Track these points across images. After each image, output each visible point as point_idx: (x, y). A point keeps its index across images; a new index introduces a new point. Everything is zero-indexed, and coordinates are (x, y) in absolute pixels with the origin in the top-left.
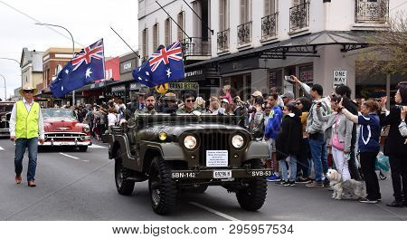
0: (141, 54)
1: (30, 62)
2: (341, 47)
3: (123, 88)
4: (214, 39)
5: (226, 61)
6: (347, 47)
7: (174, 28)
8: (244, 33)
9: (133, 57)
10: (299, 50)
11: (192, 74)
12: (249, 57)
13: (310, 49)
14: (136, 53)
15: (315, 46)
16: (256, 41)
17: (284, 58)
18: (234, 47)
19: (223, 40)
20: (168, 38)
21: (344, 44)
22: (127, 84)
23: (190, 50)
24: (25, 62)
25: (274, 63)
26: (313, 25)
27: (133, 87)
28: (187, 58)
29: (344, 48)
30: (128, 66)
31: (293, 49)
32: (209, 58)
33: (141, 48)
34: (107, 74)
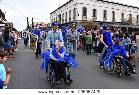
4: (62, 21)
5: (63, 24)
7: (56, 19)
8: (66, 20)
9: (49, 24)
12: (67, 24)
15: (77, 22)
16: (68, 21)
18: (65, 22)
19: (63, 21)
20: (55, 20)
22: (48, 28)
23: (58, 22)
25: (70, 25)
26: (76, 19)
27: (49, 28)
29: (81, 23)
30: (48, 25)
33: (51, 22)
34: (45, 26)
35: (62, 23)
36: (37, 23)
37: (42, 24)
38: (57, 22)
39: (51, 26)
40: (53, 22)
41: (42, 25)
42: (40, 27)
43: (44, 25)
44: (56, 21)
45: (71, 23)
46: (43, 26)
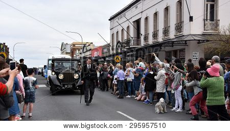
0: (111, 45)
1: (65, 48)
3: (103, 59)
4: (142, 38)
7: (125, 33)
12: (157, 46)
14: (109, 44)
16: (161, 39)
17: (173, 46)
18: (151, 41)
19: (146, 39)
20: (122, 37)
23: (131, 43)
24: (63, 49)
27: (107, 59)
28: (130, 47)
30: (105, 50)
32: (140, 46)
33: (111, 42)
34: (97, 54)
35: (143, 43)
36: (74, 45)
37: (88, 48)
38: (128, 41)
39: (111, 52)
40: (119, 42)
41: (87, 51)
43: (93, 51)
45: (168, 43)
46: (88, 53)
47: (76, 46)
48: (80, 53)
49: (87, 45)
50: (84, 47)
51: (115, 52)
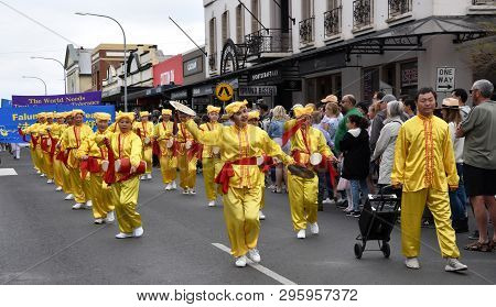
0: (208, 50)
1: (76, 62)
2: (454, 37)
3: (184, 94)
4: (295, 30)
5: (311, 56)
6: (462, 36)
7: (248, 17)
8: (332, 22)
9: (198, 54)
10: (399, 42)
11: (266, 75)
12: (339, 52)
13: (414, 40)
14: (202, 50)
15: (419, 36)
16: (347, 31)
17: (382, 53)
18: (320, 39)
19: (306, 31)
21: (457, 33)
22: (189, 89)
23: (266, 44)
24: (70, 63)
25: (369, 60)
26: (418, 10)
27: (196, 92)
28: (262, 55)
29: (458, 38)
30: (192, 66)
31: (391, 42)
32: (289, 54)
33: (208, 42)
34: (168, 78)
35: (297, 45)
36: (102, 52)
37: (144, 61)
38: (256, 41)
39: (208, 73)
40: (228, 43)
41: (141, 69)
42: (129, 81)
43: (158, 69)
44: (248, 30)
45: (370, 42)
46: (148, 74)
47: (108, 54)
48: (122, 77)
49: (140, 51)
50: (131, 58)
51: (218, 72)
